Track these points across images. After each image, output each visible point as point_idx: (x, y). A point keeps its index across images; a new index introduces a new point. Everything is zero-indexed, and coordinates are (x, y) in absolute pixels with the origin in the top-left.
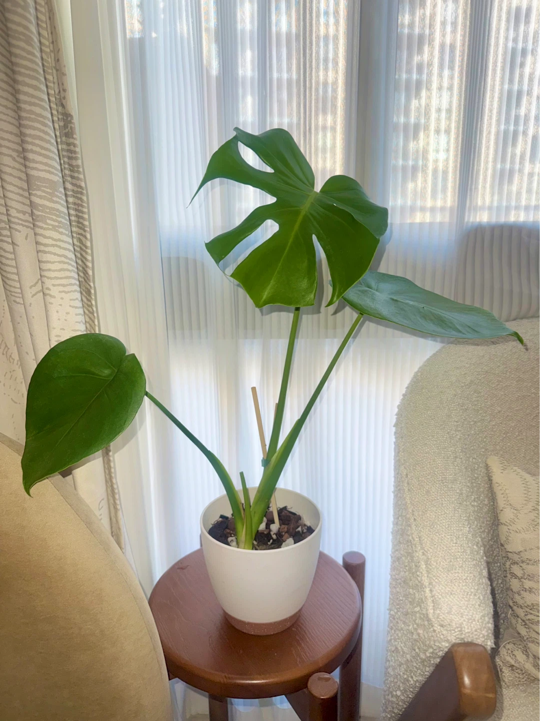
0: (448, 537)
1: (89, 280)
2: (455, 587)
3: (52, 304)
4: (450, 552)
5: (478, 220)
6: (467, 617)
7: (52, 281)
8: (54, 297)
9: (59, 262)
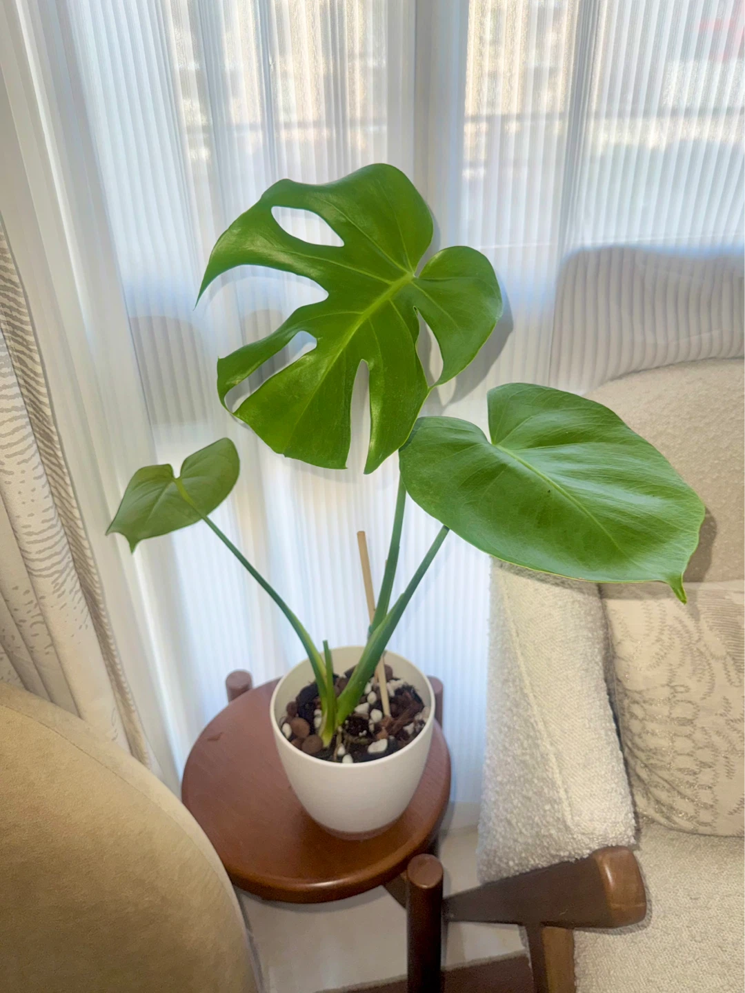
0: (580, 721)
1: (48, 423)
2: (594, 786)
3: (10, 483)
4: (583, 740)
5: (579, 242)
6: (610, 821)
7: (4, 450)
8: (11, 473)
9: (10, 420)
